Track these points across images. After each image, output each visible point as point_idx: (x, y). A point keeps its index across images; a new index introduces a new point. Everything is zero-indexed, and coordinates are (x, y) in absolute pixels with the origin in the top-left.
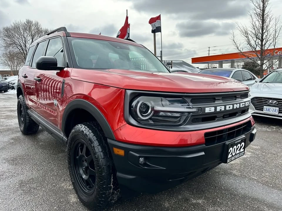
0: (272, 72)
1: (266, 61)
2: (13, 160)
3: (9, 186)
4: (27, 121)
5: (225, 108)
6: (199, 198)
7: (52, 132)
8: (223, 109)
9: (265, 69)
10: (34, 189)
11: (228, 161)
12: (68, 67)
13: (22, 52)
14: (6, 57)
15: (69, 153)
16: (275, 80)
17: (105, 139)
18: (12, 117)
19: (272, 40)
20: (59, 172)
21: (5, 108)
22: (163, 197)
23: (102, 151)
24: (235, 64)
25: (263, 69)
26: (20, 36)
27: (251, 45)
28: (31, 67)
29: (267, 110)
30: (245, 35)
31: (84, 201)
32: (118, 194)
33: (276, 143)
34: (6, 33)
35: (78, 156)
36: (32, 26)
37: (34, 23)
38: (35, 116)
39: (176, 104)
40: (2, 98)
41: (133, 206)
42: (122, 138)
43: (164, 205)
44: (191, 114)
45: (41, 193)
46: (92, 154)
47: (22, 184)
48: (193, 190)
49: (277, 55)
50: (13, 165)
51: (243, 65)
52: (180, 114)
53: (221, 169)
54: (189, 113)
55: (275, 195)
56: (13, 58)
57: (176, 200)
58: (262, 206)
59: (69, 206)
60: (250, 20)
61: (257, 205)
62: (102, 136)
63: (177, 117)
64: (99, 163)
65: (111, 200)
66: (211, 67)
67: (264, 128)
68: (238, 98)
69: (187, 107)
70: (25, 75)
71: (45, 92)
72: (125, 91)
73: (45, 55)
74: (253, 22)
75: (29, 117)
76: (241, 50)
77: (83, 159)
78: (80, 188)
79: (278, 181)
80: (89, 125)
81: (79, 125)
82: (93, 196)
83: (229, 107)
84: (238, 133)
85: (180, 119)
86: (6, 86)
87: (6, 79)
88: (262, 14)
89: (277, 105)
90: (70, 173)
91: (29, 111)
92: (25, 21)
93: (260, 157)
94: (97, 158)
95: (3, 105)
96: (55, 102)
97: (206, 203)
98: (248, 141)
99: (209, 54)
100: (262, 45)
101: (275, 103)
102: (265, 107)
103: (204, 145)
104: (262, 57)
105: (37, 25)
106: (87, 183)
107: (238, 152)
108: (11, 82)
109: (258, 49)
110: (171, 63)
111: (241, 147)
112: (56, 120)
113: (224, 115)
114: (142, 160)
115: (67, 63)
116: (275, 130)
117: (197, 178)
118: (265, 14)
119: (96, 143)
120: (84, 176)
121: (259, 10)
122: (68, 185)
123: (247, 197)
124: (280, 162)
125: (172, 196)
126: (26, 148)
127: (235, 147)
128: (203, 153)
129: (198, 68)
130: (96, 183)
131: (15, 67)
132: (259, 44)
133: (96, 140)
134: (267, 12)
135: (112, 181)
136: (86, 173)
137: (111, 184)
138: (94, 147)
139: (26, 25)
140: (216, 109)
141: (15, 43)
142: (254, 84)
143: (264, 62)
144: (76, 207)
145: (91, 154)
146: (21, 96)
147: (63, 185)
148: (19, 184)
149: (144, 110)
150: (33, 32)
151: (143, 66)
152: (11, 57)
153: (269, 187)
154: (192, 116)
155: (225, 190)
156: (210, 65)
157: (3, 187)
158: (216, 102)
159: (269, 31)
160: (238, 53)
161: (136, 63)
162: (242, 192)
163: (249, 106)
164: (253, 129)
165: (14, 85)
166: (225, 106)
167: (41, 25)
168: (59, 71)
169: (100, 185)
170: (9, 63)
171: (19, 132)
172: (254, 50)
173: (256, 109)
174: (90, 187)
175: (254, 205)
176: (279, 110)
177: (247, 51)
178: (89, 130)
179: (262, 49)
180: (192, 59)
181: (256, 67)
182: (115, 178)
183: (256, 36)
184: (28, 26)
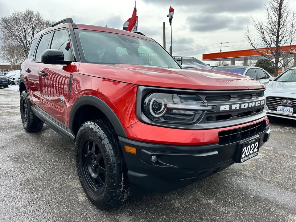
0: (288, 71)
1: (281, 59)
2: (17, 158)
3: (14, 184)
4: (31, 118)
5: (240, 106)
6: (210, 198)
7: (58, 129)
8: (238, 107)
9: (280, 67)
10: (41, 187)
11: (242, 161)
12: (75, 61)
13: (23, 45)
14: (5, 50)
15: (78, 151)
16: (290, 78)
17: (116, 136)
18: (15, 114)
19: (288, 37)
20: (66, 170)
21: (6, 104)
22: (174, 197)
23: (112, 149)
24: (249, 62)
25: (278, 67)
26: (20, 28)
27: (266, 42)
28: (35, 61)
29: (281, 110)
30: (261, 31)
31: (93, 200)
32: (129, 192)
33: (289, 144)
34: (5, 24)
35: (87, 154)
36: (33, 16)
37: (34, 13)
38: (40, 112)
39: (190, 102)
40: (2, 94)
41: (142, 205)
42: (133, 135)
43: (175, 205)
44: (206, 112)
45: (48, 191)
46: (102, 152)
47: (28, 182)
48: (204, 190)
49: (293, 52)
50: (18, 163)
51: (256, 63)
52: (194, 112)
53: (232, 170)
54: (203, 111)
55: (287, 196)
56: (13, 52)
57: (186, 200)
58: (274, 208)
59: (78, 204)
60: (266, 14)
61: (269, 206)
62: (112, 134)
63: (190, 115)
64: (109, 161)
65: (121, 199)
66: (223, 64)
67: (277, 129)
68: (253, 96)
69: (200, 105)
70: (29, 69)
71: (49, 88)
72: (138, 87)
73: (50, 49)
74: (269, 16)
75: (33, 114)
76: (256, 46)
77: (93, 157)
78: (88, 187)
79: (291, 183)
80: (99, 122)
81: (89, 122)
82: (103, 194)
83: (244, 106)
84: (253, 133)
85: (194, 117)
86: (6, 81)
87: (6, 74)
88: (278, 8)
89: (292, 105)
90: (79, 171)
91: (33, 108)
92: (25, 11)
93: (272, 158)
94: (107, 156)
95: (4, 102)
96: (62, 98)
97: (217, 203)
98: (262, 141)
99: (221, 51)
100: (277, 42)
101: (290, 103)
102: (279, 107)
103: (218, 144)
104: (277, 55)
105: (38, 16)
106: (96, 181)
107: (251, 152)
108: (11, 77)
109: (273, 45)
110: (181, 60)
111: (255, 147)
112: (63, 117)
113: (239, 114)
114: (154, 158)
115: (74, 57)
116: (288, 131)
117: (208, 178)
118: (282, 8)
119: (106, 141)
120: (93, 175)
121: (276, 4)
122: (76, 184)
123: (259, 198)
124: (293, 164)
125: (183, 196)
126: (30, 146)
127: (249, 146)
128: (217, 152)
129: (209, 65)
130: (106, 181)
131: (15, 61)
132: (275, 41)
133: (107, 137)
134: (284, 6)
135: (122, 179)
136: (95, 171)
137: (122, 182)
138: (104, 144)
139: (26, 16)
140: (231, 107)
141: (14, 35)
142: (268, 83)
143: (279, 59)
144: (85, 205)
145: (100, 152)
146: (24, 92)
147: (70, 183)
148: (25, 182)
149: (157, 108)
150: (34, 23)
151: (152, 62)
152: (11, 50)
153: (281, 188)
154: (206, 114)
155: (236, 191)
156: (221, 62)
157: (9, 185)
158: (231, 100)
159: (286, 26)
160: (252, 50)
161: (144, 59)
162: (254, 193)
163: (263, 105)
164: (268, 129)
165: (14, 81)
166: (240, 104)
167: (42, 16)
168: (65, 66)
169: (111, 184)
170: (9, 57)
171: (22, 129)
172: (269, 47)
173: (269, 109)
174: (99, 186)
175: (266, 206)
176: (293, 111)
177: (262, 48)
178: (99, 127)
179: (278, 46)
180: (203, 55)
181: (270, 65)
182: (126, 176)
183: (272, 32)
184: (29, 16)
